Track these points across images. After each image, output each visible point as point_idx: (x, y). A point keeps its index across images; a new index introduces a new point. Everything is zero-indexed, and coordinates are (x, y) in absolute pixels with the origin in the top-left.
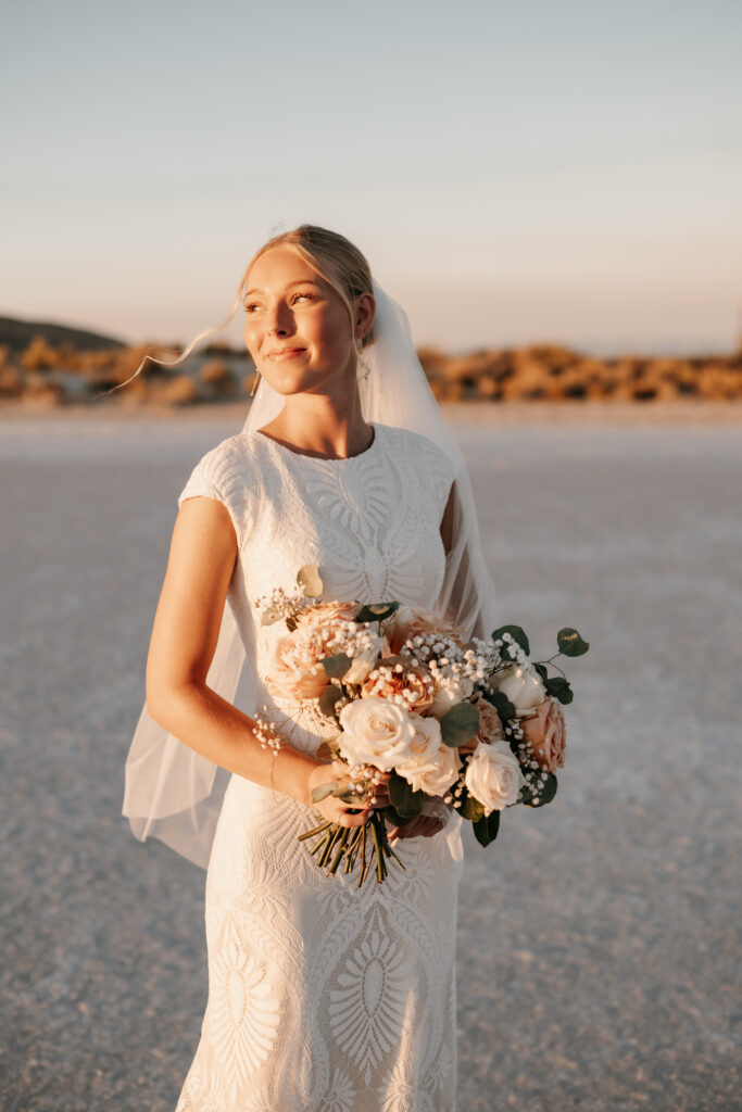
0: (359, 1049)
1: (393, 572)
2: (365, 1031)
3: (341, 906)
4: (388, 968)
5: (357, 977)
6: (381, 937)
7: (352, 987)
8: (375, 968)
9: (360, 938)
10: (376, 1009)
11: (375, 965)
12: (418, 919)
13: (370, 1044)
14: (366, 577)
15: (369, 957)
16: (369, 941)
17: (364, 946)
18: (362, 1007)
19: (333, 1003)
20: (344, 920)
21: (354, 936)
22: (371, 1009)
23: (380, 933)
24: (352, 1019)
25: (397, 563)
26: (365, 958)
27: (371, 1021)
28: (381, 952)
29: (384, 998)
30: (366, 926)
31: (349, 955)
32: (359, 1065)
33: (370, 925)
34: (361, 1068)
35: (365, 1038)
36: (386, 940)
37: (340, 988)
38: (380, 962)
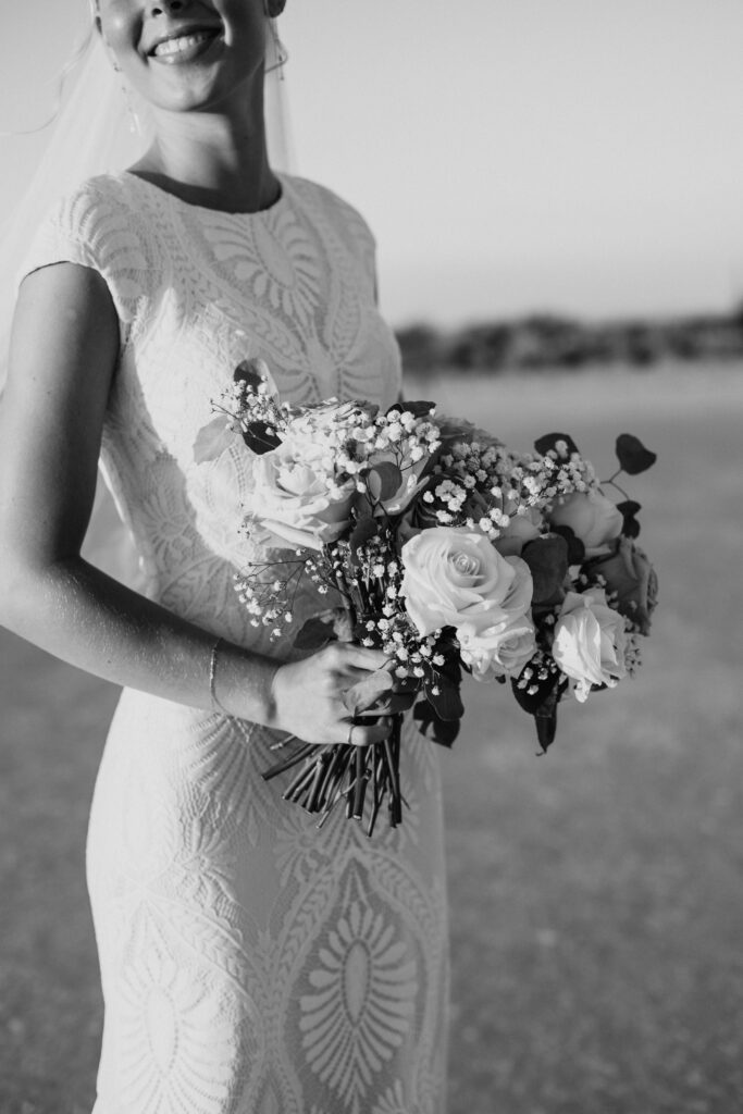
0: (343, 1075)
1: (347, 373)
2: (349, 1048)
3: (306, 870)
4: (373, 953)
5: (334, 971)
6: (363, 910)
7: (329, 987)
8: (357, 954)
9: (336, 915)
10: (361, 1014)
11: (357, 952)
12: (406, 876)
13: (356, 1065)
14: (314, 380)
15: (348, 939)
16: (347, 917)
17: (342, 925)
18: (344, 1016)
19: (305, 1014)
20: (313, 891)
21: (327, 912)
22: (355, 1012)
23: (361, 903)
24: (332, 1033)
25: (349, 359)
26: (343, 942)
27: (356, 1032)
28: (364, 931)
29: (371, 997)
30: (342, 895)
31: (322, 942)
32: (343, 1097)
33: (347, 893)
34: (347, 1102)
35: (350, 1057)
36: (370, 913)
37: (313, 991)
38: (364, 945)
